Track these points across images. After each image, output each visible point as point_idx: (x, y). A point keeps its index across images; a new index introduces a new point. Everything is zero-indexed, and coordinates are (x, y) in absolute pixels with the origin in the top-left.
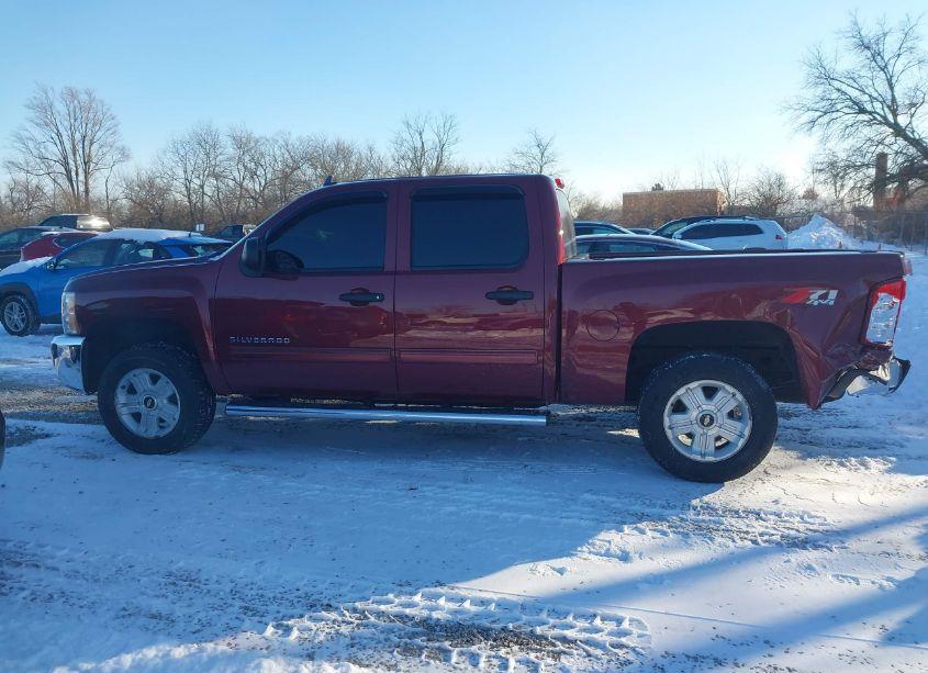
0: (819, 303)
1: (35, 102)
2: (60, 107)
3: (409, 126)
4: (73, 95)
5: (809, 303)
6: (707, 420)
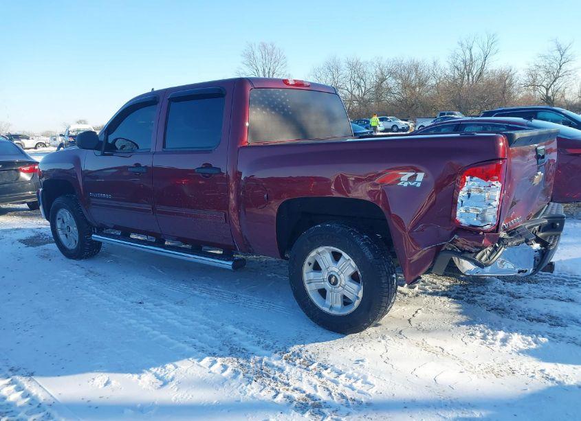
0: (409, 185)
1: (246, 53)
2: (258, 54)
3: (462, 45)
4: (264, 46)
5: (400, 184)
6: (333, 279)
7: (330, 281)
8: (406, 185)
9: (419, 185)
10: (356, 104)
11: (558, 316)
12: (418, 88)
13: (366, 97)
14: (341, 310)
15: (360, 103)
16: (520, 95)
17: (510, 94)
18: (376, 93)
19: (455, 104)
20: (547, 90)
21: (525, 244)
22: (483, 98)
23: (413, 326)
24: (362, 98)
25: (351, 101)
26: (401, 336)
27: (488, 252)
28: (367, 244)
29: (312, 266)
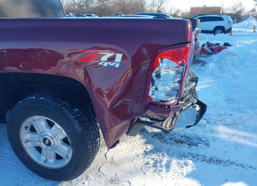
5: (100, 64)
6: (47, 142)
7: (44, 143)
8: (106, 64)
9: (117, 66)
10: (76, 7)
11: (190, 136)
12: (105, 2)
13: (81, 4)
14: (53, 164)
15: (78, 6)
16: (148, 9)
17: (144, 8)
18: (86, 2)
19: (122, 11)
20: (159, 7)
21: (191, 107)
22: (134, 9)
23: (108, 161)
24: (79, 4)
25: (74, 5)
26: (100, 174)
27: (171, 119)
28: (77, 118)
29: (28, 129)
